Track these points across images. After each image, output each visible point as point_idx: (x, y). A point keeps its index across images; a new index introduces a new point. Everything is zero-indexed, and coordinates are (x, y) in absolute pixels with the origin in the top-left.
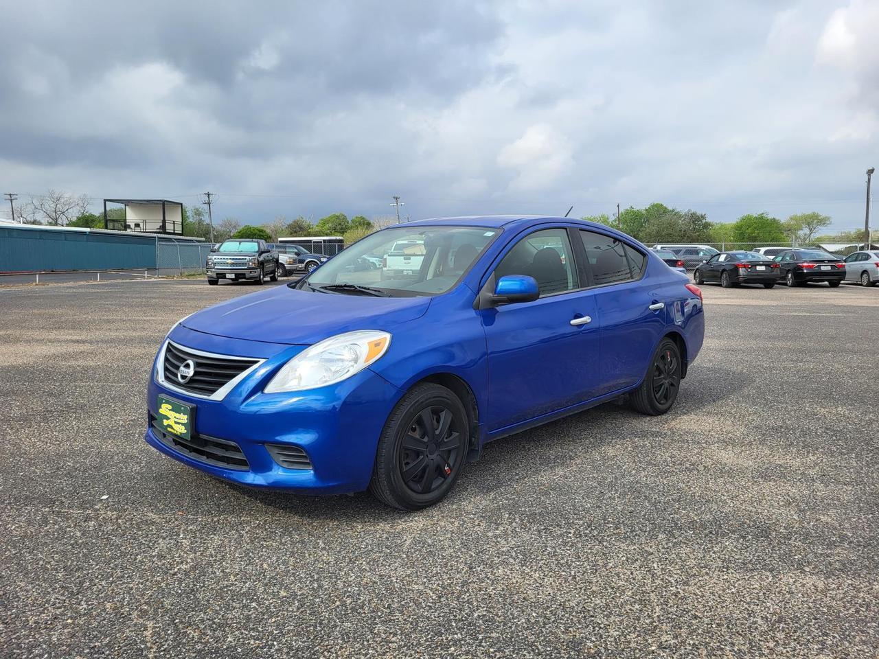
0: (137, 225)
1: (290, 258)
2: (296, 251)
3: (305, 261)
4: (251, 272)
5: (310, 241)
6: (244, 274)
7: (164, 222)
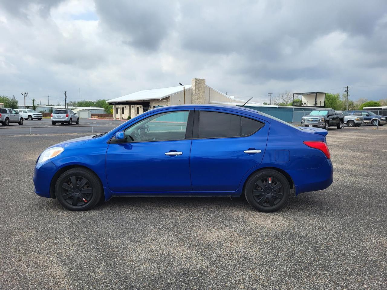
0: (305, 103)
1: (358, 118)
2: (367, 114)
3: (371, 119)
4: (320, 125)
5: (381, 109)
6: (317, 125)
7: (316, 102)
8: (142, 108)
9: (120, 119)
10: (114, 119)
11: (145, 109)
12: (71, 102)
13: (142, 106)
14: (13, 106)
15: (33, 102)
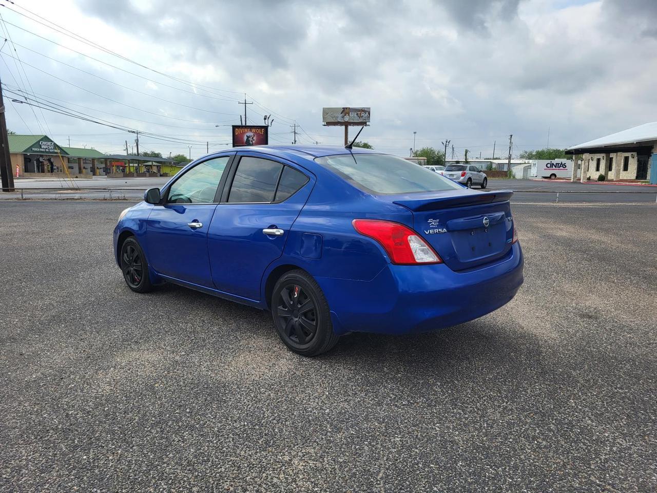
8: (636, 158)
9: (581, 181)
10: (572, 181)
11: (642, 159)
12: (526, 152)
13: (635, 154)
14: (438, 161)
15: (466, 155)
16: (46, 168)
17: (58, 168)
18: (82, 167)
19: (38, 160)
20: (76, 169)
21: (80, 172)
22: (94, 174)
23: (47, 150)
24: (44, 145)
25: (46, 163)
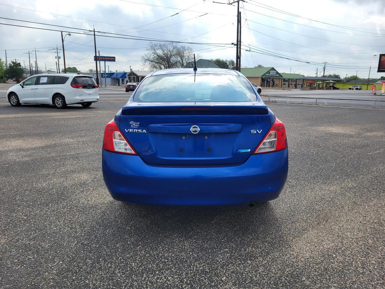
16: (271, 84)
17: (277, 84)
18: (290, 84)
19: (267, 80)
20: (287, 85)
21: (289, 87)
22: (296, 88)
23: (273, 75)
24: (272, 73)
25: (271, 82)
